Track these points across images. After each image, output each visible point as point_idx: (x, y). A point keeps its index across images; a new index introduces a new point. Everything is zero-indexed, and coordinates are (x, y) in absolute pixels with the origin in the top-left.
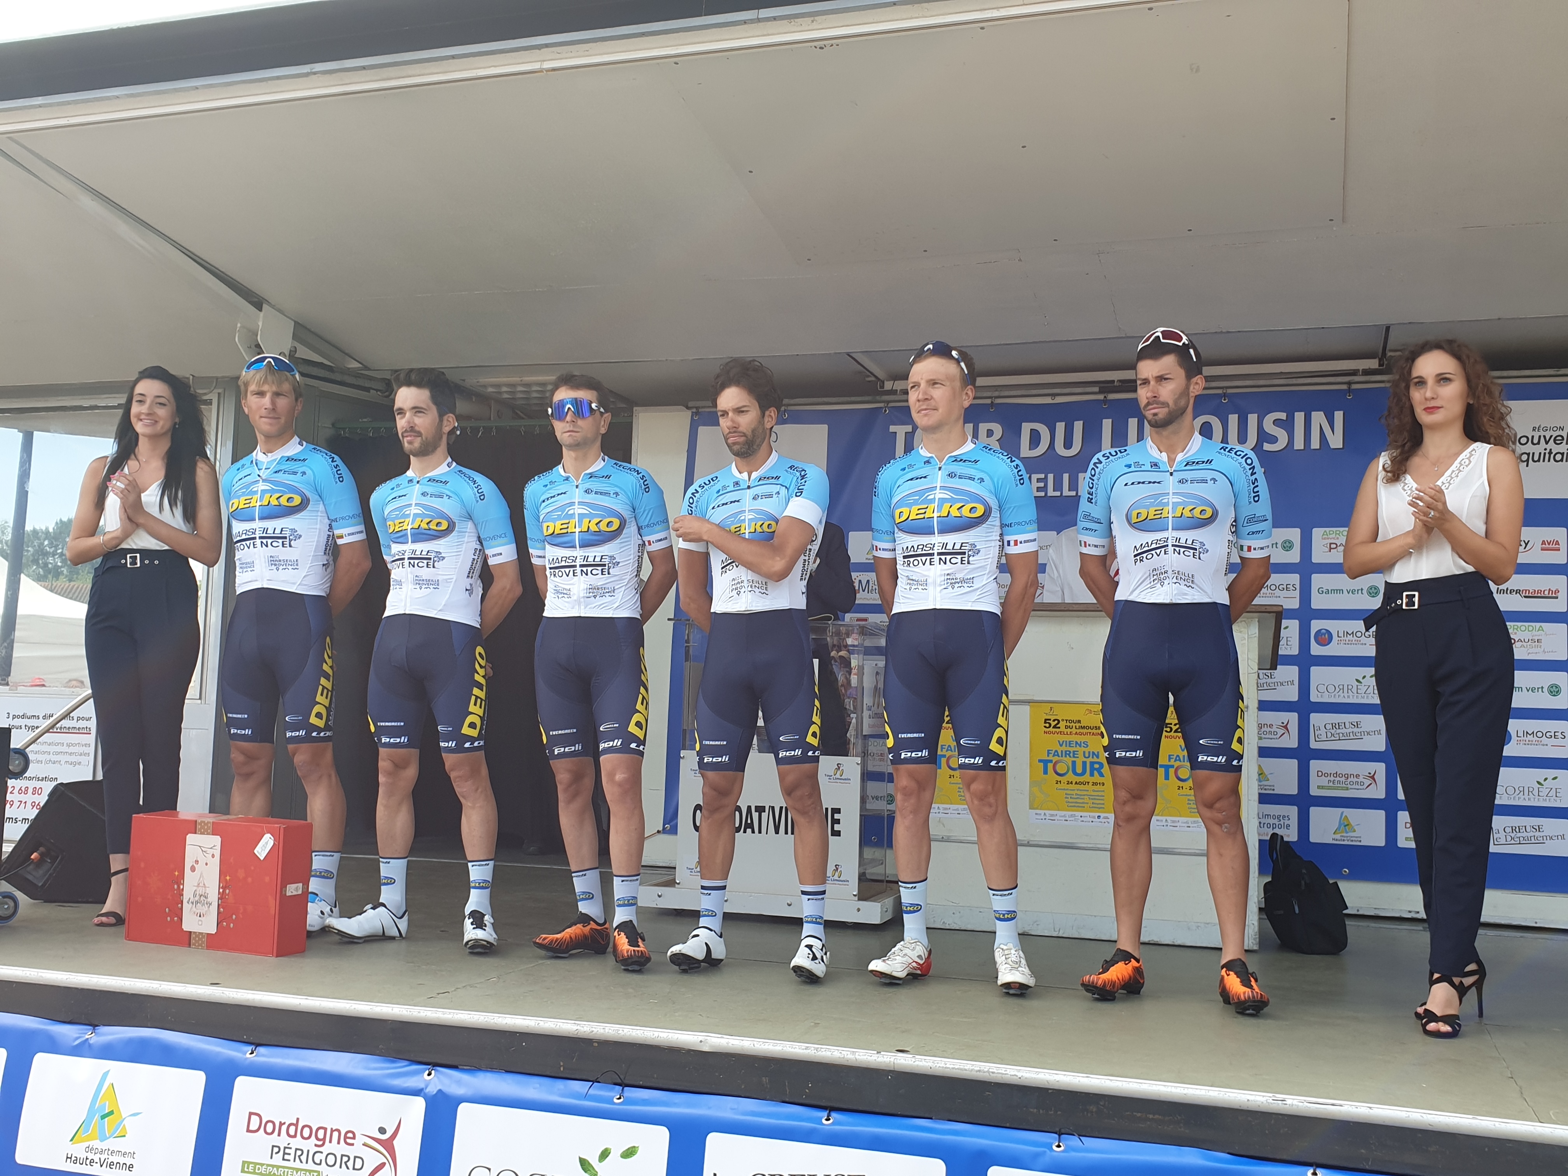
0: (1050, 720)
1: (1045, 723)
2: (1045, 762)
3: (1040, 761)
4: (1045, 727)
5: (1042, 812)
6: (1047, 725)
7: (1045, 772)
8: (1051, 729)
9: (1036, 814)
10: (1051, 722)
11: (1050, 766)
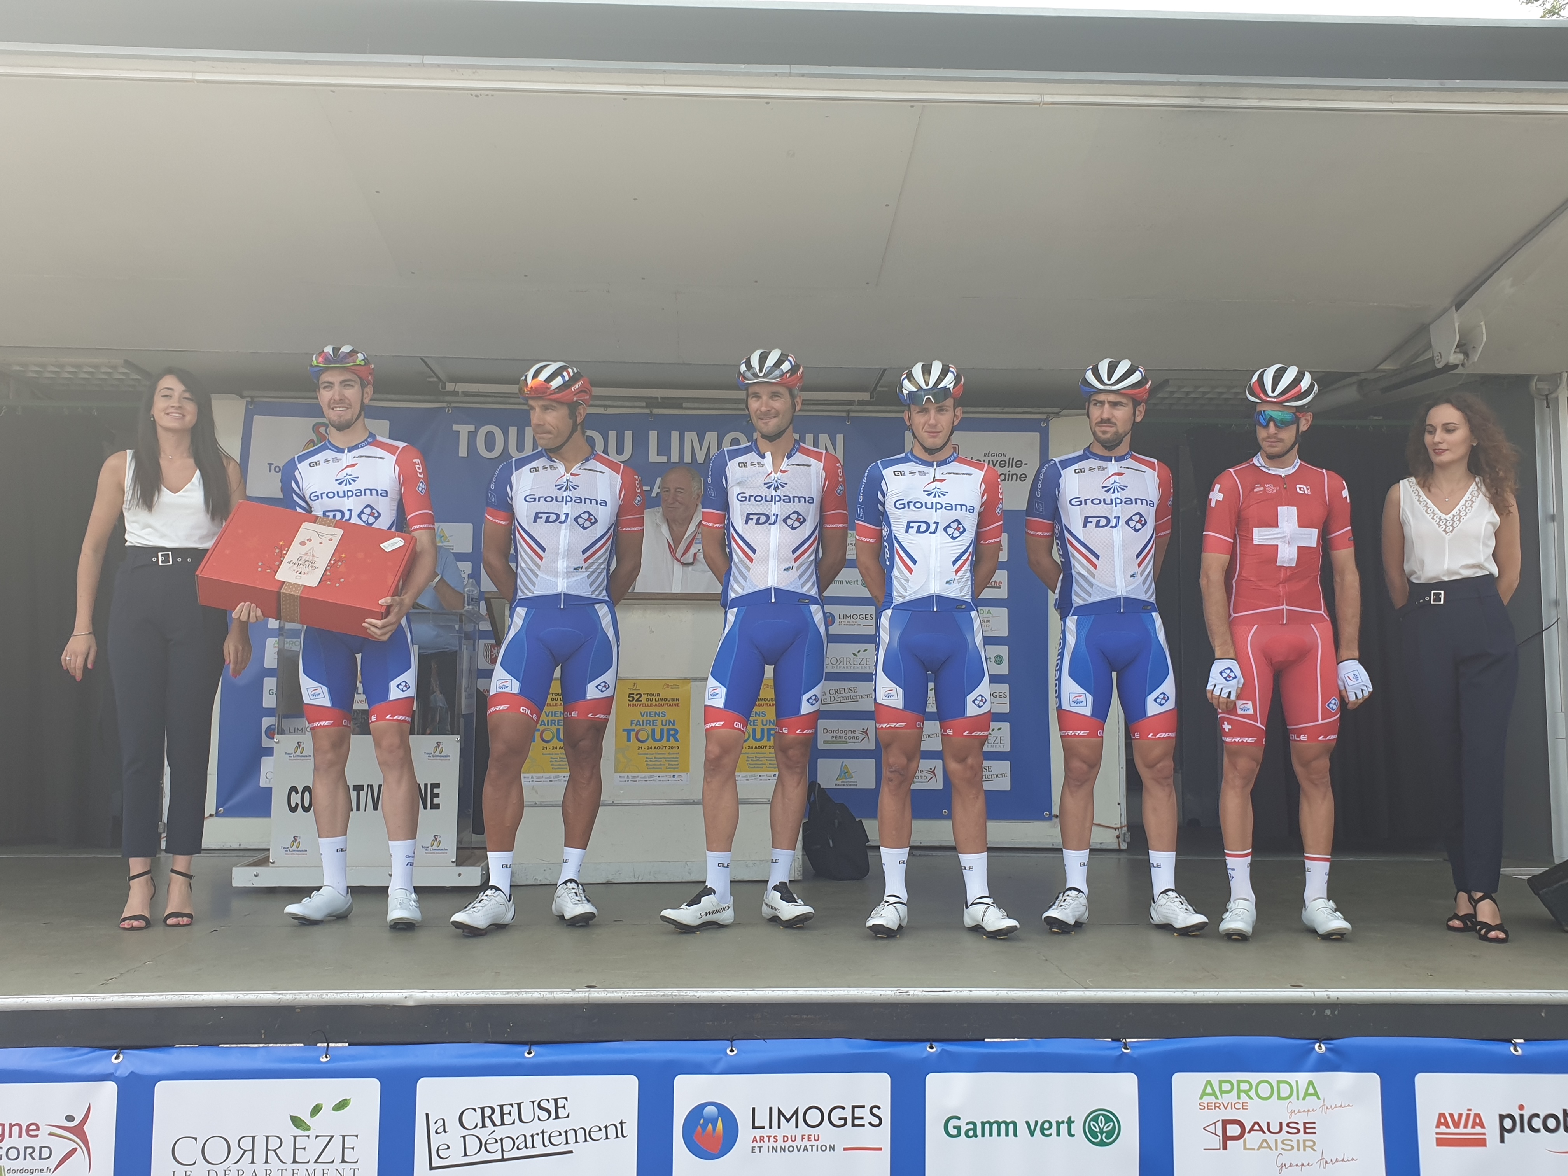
0: (634, 694)
1: (629, 697)
2: (629, 732)
3: (624, 730)
4: (629, 700)
5: (626, 775)
6: (631, 699)
7: (629, 740)
8: (634, 702)
9: (620, 777)
10: (634, 696)
11: (633, 734)
